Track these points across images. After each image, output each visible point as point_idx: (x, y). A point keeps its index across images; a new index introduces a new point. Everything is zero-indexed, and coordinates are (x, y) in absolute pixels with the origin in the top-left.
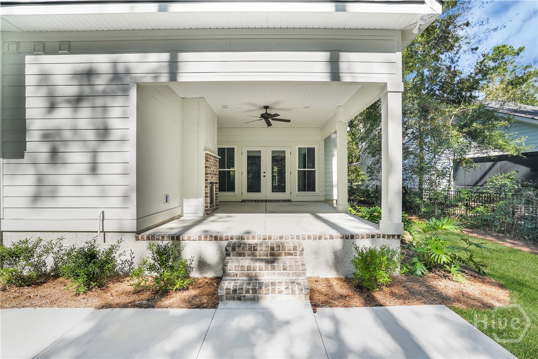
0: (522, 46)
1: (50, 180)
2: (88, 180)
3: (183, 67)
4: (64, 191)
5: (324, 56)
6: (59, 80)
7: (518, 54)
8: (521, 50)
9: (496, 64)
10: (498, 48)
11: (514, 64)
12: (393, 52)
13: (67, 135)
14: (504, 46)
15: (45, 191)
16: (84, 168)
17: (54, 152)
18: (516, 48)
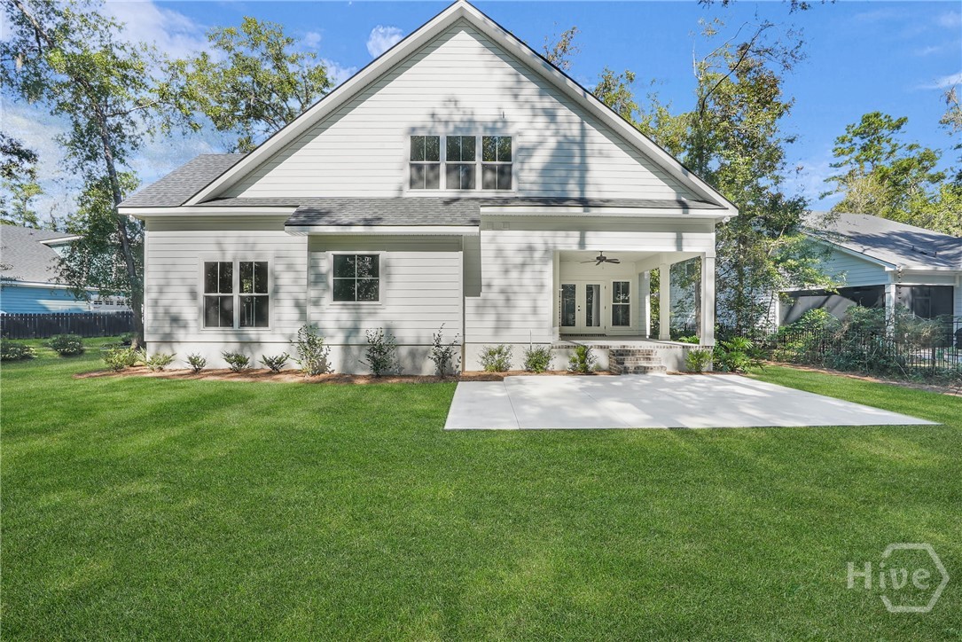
0: (903, 117)
1: (504, 317)
2: (530, 318)
3: (588, 241)
4: (514, 325)
5: (673, 235)
6: (510, 253)
7: (898, 127)
8: (901, 122)
9: (866, 141)
10: (868, 117)
11: (893, 142)
12: (710, 232)
13: (516, 289)
14: (877, 115)
15: (502, 324)
16: (528, 310)
17: (508, 300)
18: (895, 120)
